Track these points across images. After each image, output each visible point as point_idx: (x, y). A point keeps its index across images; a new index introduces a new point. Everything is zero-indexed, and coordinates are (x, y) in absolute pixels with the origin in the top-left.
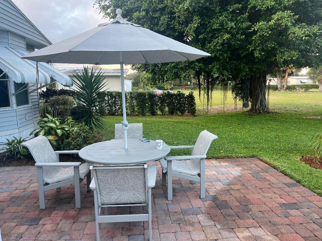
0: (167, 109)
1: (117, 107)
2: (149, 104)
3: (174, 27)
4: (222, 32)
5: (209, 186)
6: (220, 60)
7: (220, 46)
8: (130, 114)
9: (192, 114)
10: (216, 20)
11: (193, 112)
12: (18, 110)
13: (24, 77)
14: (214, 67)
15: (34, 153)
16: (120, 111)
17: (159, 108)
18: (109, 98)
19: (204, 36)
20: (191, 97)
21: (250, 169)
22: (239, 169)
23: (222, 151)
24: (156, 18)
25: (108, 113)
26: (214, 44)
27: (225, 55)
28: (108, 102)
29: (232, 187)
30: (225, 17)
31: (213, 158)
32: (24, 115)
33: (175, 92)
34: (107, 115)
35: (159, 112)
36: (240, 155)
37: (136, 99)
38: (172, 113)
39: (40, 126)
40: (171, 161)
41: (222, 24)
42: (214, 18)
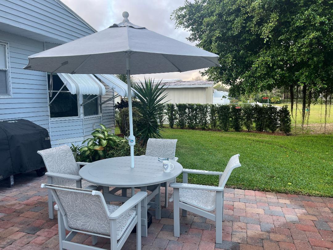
0: (254, 125)
1: (198, 121)
2: (232, 119)
3: (250, 30)
4: (309, 29)
5: (240, 228)
6: (309, 66)
7: (307, 47)
8: (210, 128)
9: (286, 133)
10: (301, 15)
11: (286, 129)
12: (85, 120)
13: (78, 89)
14: (302, 74)
15: (47, 162)
16: (200, 125)
17: (245, 123)
18: (189, 111)
19: (286, 36)
20: (285, 111)
21: (317, 214)
22: (300, 211)
23: (291, 184)
24: (230, 21)
25: (188, 126)
26: (299, 45)
27: (315, 59)
28: (189, 115)
29: (272, 236)
30: (313, 10)
31: (273, 191)
32: (92, 124)
33: (264, 105)
34: (186, 129)
35: (244, 128)
36: (314, 192)
37: (218, 113)
38: (260, 129)
39: (93, 136)
40: (178, 189)
41: (308, 21)
42: (299, 13)
